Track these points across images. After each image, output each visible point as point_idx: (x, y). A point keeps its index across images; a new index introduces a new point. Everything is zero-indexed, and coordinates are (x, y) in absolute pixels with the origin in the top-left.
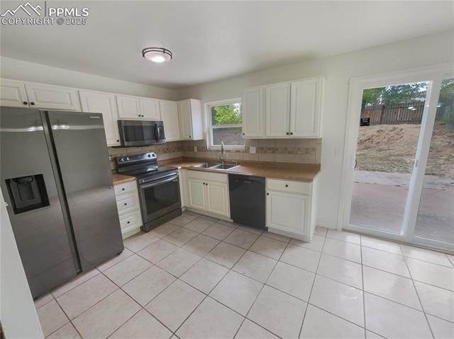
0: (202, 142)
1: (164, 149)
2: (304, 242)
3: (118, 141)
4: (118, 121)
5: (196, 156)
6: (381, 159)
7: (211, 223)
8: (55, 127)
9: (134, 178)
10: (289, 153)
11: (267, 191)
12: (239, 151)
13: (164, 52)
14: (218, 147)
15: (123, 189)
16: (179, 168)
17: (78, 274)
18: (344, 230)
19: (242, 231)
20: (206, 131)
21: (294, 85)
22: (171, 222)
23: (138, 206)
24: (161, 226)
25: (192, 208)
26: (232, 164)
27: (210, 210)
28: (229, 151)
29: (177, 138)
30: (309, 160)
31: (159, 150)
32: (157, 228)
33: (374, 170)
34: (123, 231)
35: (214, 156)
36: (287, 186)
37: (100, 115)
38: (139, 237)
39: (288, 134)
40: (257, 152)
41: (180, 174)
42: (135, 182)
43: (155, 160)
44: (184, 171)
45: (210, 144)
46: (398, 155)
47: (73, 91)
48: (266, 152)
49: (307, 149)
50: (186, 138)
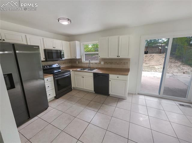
0: (80, 59)
1: (63, 62)
2: (124, 99)
3: (44, 58)
4: (44, 49)
5: (77, 66)
6: (147, 67)
7: (85, 94)
8: (17, 52)
9: (52, 75)
10: (117, 64)
11: (110, 79)
12: (97, 63)
13: (68, 20)
14: (88, 62)
15: (47, 80)
16: (71, 70)
17: (28, 119)
18: (138, 94)
19: (99, 96)
20: (82, 55)
21: (121, 37)
22: (68, 94)
23: (54, 87)
24: (64, 96)
25: (77, 88)
26: (94, 69)
27: (85, 88)
28: (92, 63)
29: (69, 58)
30: (125, 67)
31: (61, 63)
32: (62, 97)
33: (145, 71)
34: (48, 98)
35: (85, 66)
36: (118, 77)
37: (38, 46)
38: (54, 101)
39: (118, 56)
40: (104, 64)
41: (71, 73)
42: (52, 77)
43: (60, 67)
44: (73, 72)
45: (84, 60)
46: (153, 65)
47: (23, 35)
48: (108, 64)
49: (124, 63)
50: (73, 57)
